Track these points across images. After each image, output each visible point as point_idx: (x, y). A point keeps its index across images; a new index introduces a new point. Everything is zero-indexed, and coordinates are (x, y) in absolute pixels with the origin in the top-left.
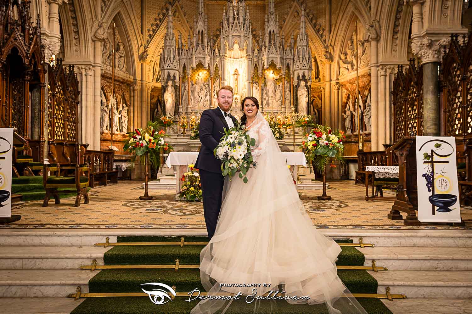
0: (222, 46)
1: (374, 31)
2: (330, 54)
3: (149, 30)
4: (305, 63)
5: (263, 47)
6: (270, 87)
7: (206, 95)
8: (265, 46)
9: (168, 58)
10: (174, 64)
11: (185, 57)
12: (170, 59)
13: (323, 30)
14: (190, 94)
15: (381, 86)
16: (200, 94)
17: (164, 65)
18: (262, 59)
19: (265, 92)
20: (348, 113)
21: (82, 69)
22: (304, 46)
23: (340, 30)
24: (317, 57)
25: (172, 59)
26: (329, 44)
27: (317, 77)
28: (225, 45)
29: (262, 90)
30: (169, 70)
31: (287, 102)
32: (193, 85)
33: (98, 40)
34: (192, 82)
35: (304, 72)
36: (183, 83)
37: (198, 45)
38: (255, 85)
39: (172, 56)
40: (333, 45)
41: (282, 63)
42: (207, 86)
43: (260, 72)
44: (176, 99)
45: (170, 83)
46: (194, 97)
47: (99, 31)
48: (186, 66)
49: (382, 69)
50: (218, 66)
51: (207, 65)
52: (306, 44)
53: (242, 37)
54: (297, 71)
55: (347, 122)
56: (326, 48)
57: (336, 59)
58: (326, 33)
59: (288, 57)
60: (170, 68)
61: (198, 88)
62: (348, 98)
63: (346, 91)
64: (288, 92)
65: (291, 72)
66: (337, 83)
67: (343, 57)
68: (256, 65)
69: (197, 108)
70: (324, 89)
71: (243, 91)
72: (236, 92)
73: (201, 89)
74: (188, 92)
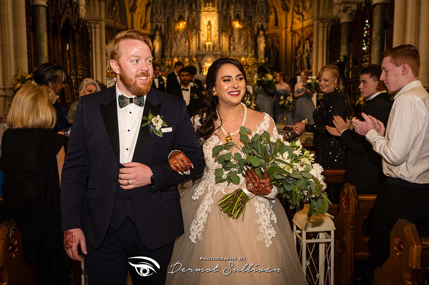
0: (198, 3)
2: (286, 6)
7: (186, 42)
8: (232, 2)
9: (156, 13)
10: (161, 17)
11: (169, 11)
14: (173, 41)
15: (321, 35)
16: (181, 41)
17: (153, 19)
18: (229, 13)
19: (232, 39)
21: (92, 23)
22: (263, 2)
24: (276, 7)
25: (159, 13)
27: (276, 24)
29: (230, 37)
30: (157, 23)
31: (249, 47)
35: (262, 23)
36: (168, 32)
38: (224, 33)
41: (245, 16)
42: (186, 35)
43: (228, 23)
45: (158, 33)
46: (176, 44)
48: (170, 18)
49: (321, 22)
50: (195, 18)
51: (186, 17)
54: (257, 23)
55: (298, 62)
57: (291, 10)
59: (250, 11)
61: (179, 36)
63: (298, 37)
64: (250, 39)
65: (253, 23)
66: (292, 30)
67: (296, 9)
68: (225, 17)
69: (179, 52)
70: (281, 34)
71: (215, 39)
72: (209, 39)
73: (182, 37)
74: (171, 39)
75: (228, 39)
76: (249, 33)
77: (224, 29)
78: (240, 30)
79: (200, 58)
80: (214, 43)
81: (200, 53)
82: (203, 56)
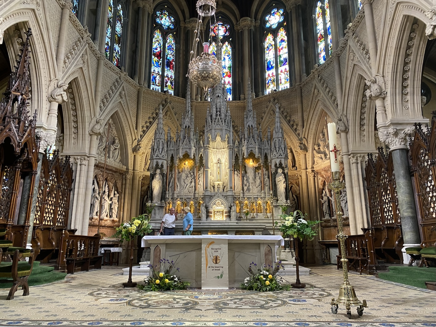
0: (206, 138)
1: (343, 124)
2: (304, 145)
3: (143, 127)
4: (281, 152)
5: (243, 139)
6: (250, 174)
7: (191, 182)
8: (244, 138)
9: (158, 149)
10: (163, 154)
11: (172, 149)
12: (159, 150)
13: (297, 125)
14: (176, 180)
15: (354, 172)
16: (186, 181)
17: (153, 155)
18: (242, 149)
19: (245, 178)
20: (325, 198)
21: (78, 159)
22: (280, 137)
23: (312, 124)
24: (292, 148)
25: (161, 150)
26: (303, 137)
27: (294, 166)
28: (208, 138)
29: (243, 177)
30: (157, 160)
31: (266, 188)
32: (179, 173)
33: (95, 134)
34: (178, 171)
35: (280, 160)
36: (171, 171)
37: (184, 138)
38: (236, 172)
39: (161, 147)
40: (306, 137)
41: (260, 153)
42: (192, 174)
43: (240, 160)
44: (163, 186)
45: (158, 171)
46: (180, 184)
47: (96, 127)
48: (174, 156)
49: (353, 157)
50: (203, 156)
51: (192, 155)
52: (281, 136)
53: (224, 131)
54: (275, 160)
55: (324, 207)
56: (301, 140)
57: (310, 150)
58: (299, 128)
59: (265, 148)
60: (158, 158)
61: (184, 175)
62: (324, 184)
63: (321, 178)
64: (266, 179)
65: (269, 161)
66: (313, 171)
67: (316, 148)
68: (237, 154)
69: (182, 193)
70: (301, 176)
71: (225, 178)
73: (187, 176)
79: (207, 200)
80: (224, 183)
81: (207, 193)
82: (211, 197)
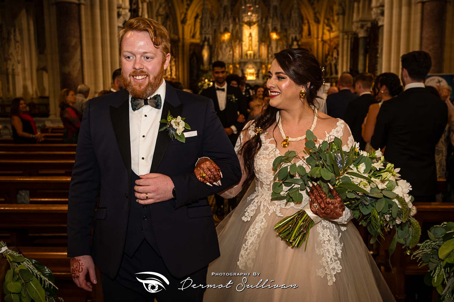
2: (318, 18)
4: (297, 29)
7: (230, 51)
8: (270, 17)
10: (209, 30)
11: (215, 24)
16: (226, 50)
17: (202, 31)
18: (268, 25)
25: (207, 27)
30: (205, 35)
34: (220, 42)
35: (296, 35)
38: (263, 43)
39: (207, 24)
40: (320, 11)
41: (281, 28)
42: (230, 44)
43: (266, 33)
46: (222, 53)
48: (216, 30)
49: (346, 34)
50: (238, 31)
51: (231, 29)
54: (292, 34)
56: (315, 13)
57: (322, 23)
58: (315, 2)
59: (286, 24)
63: (328, 46)
65: (288, 35)
66: (322, 40)
67: (326, 22)
68: (264, 29)
70: (314, 43)
71: (256, 48)
72: (251, 49)
73: (227, 47)
74: (218, 48)
75: (266, 49)
76: (285, 43)
77: (264, 39)
78: (277, 41)
79: (242, 65)
80: (254, 52)
81: (243, 60)
82: (245, 63)
